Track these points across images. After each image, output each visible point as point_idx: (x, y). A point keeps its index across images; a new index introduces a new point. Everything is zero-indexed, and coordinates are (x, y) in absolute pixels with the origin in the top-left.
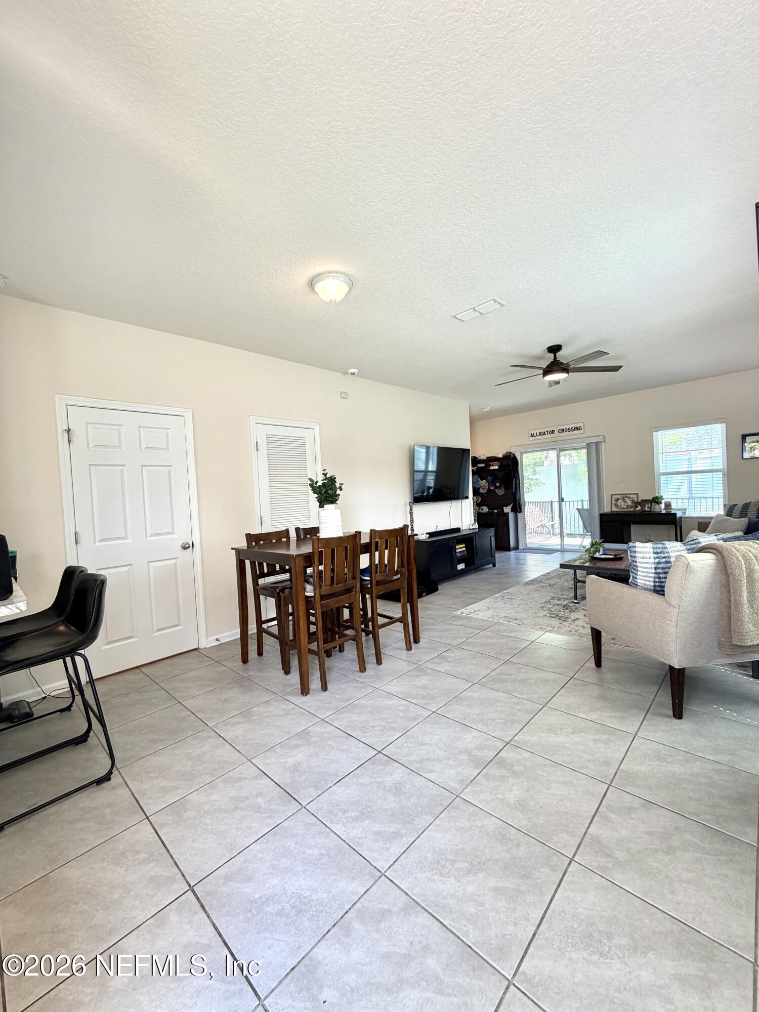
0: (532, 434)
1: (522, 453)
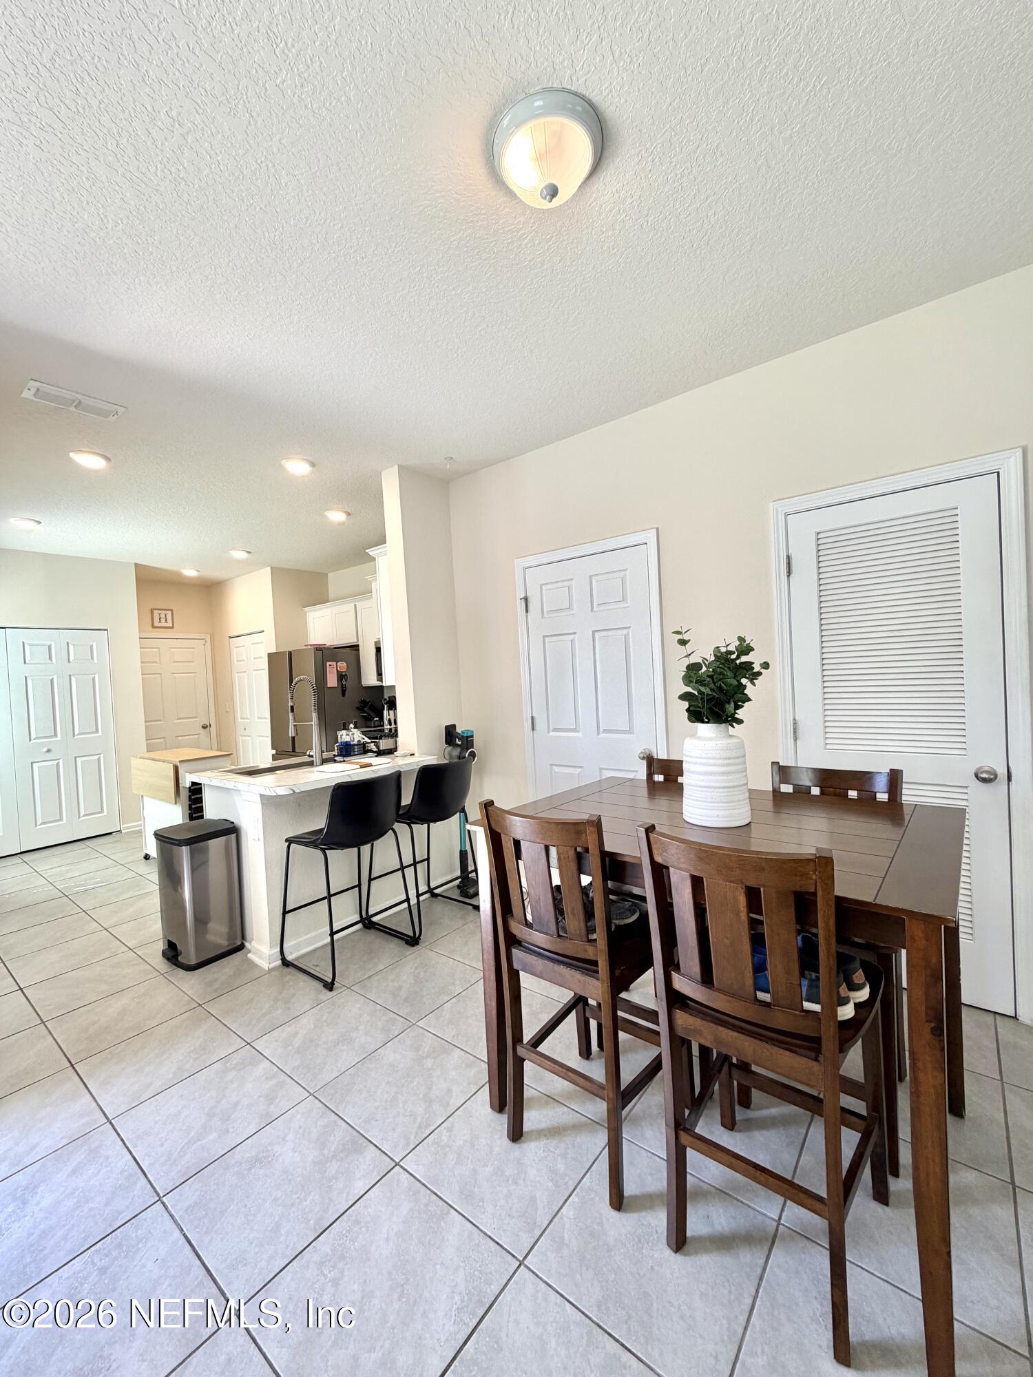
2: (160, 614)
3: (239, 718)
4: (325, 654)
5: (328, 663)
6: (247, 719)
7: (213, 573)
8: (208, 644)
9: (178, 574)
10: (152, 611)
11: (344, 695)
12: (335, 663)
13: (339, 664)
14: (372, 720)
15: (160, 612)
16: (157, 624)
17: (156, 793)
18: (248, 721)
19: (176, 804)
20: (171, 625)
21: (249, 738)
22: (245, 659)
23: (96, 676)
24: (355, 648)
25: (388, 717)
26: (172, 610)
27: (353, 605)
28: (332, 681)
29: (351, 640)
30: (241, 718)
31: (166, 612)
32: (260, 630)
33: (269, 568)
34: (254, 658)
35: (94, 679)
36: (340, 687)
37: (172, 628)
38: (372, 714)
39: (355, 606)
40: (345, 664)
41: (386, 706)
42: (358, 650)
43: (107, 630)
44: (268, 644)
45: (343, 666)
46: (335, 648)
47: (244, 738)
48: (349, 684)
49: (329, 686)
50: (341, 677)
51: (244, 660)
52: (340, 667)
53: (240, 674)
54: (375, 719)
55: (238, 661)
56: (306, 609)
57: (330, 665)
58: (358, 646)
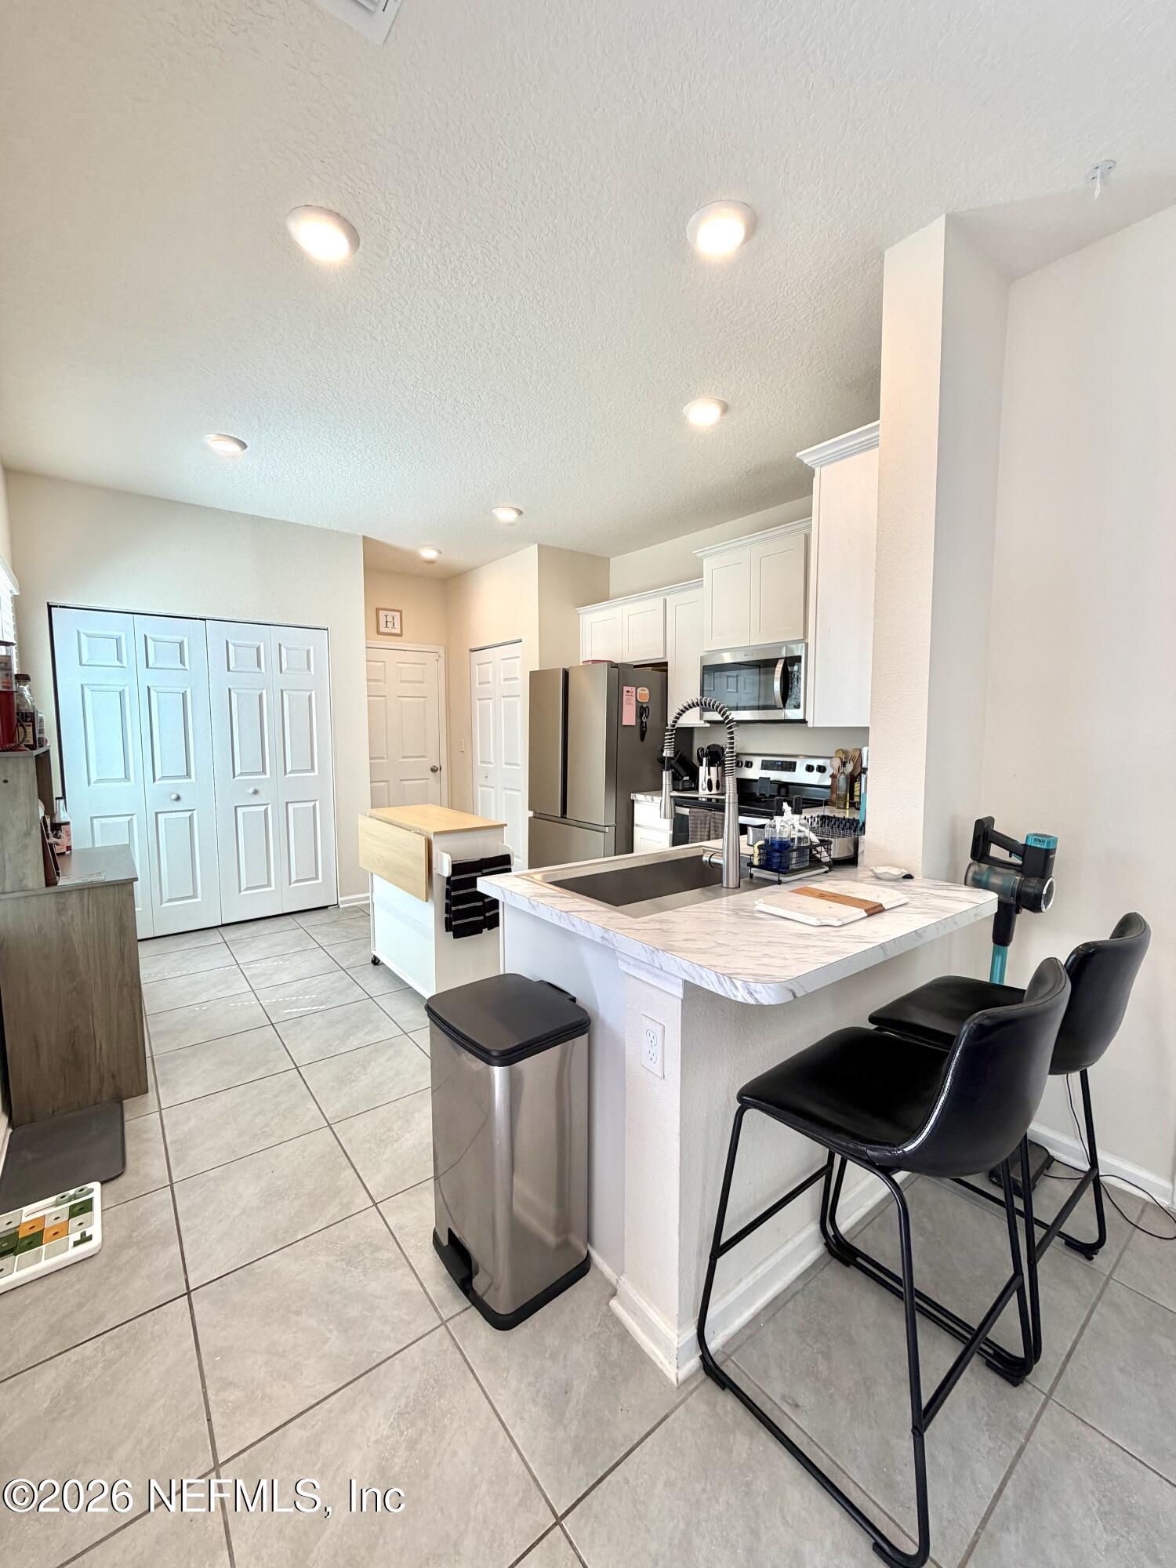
2: (386, 616)
3: (479, 761)
4: (620, 675)
5: (626, 688)
6: (491, 763)
7: (458, 558)
8: (442, 660)
9: (413, 557)
10: (377, 610)
11: (642, 738)
12: (634, 688)
13: (639, 690)
14: (680, 780)
15: (387, 613)
16: (383, 629)
17: (397, 875)
18: (492, 766)
19: (427, 901)
20: (399, 632)
21: (491, 790)
22: (491, 680)
23: (313, 693)
24: (662, 667)
25: (708, 777)
26: (400, 612)
27: (661, 600)
28: (629, 717)
29: (655, 656)
30: (481, 762)
31: (394, 613)
32: (517, 638)
33: (535, 547)
34: (505, 680)
35: (310, 697)
36: (638, 727)
37: (400, 635)
38: (682, 772)
39: (665, 601)
40: (647, 691)
41: (704, 759)
42: (666, 671)
43: (327, 629)
44: (527, 659)
45: (644, 693)
46: (635, 667)
47: (483, 789)
48: (651, 721)
49: (624, 724)
50: (642, 711)
51: (489, 682)
52: (641, 695)
53: (482, 702)
54: (685, 778)
55: (480, 683)
56: (581, 610)
57: (628, 692)
58: (666, 664)
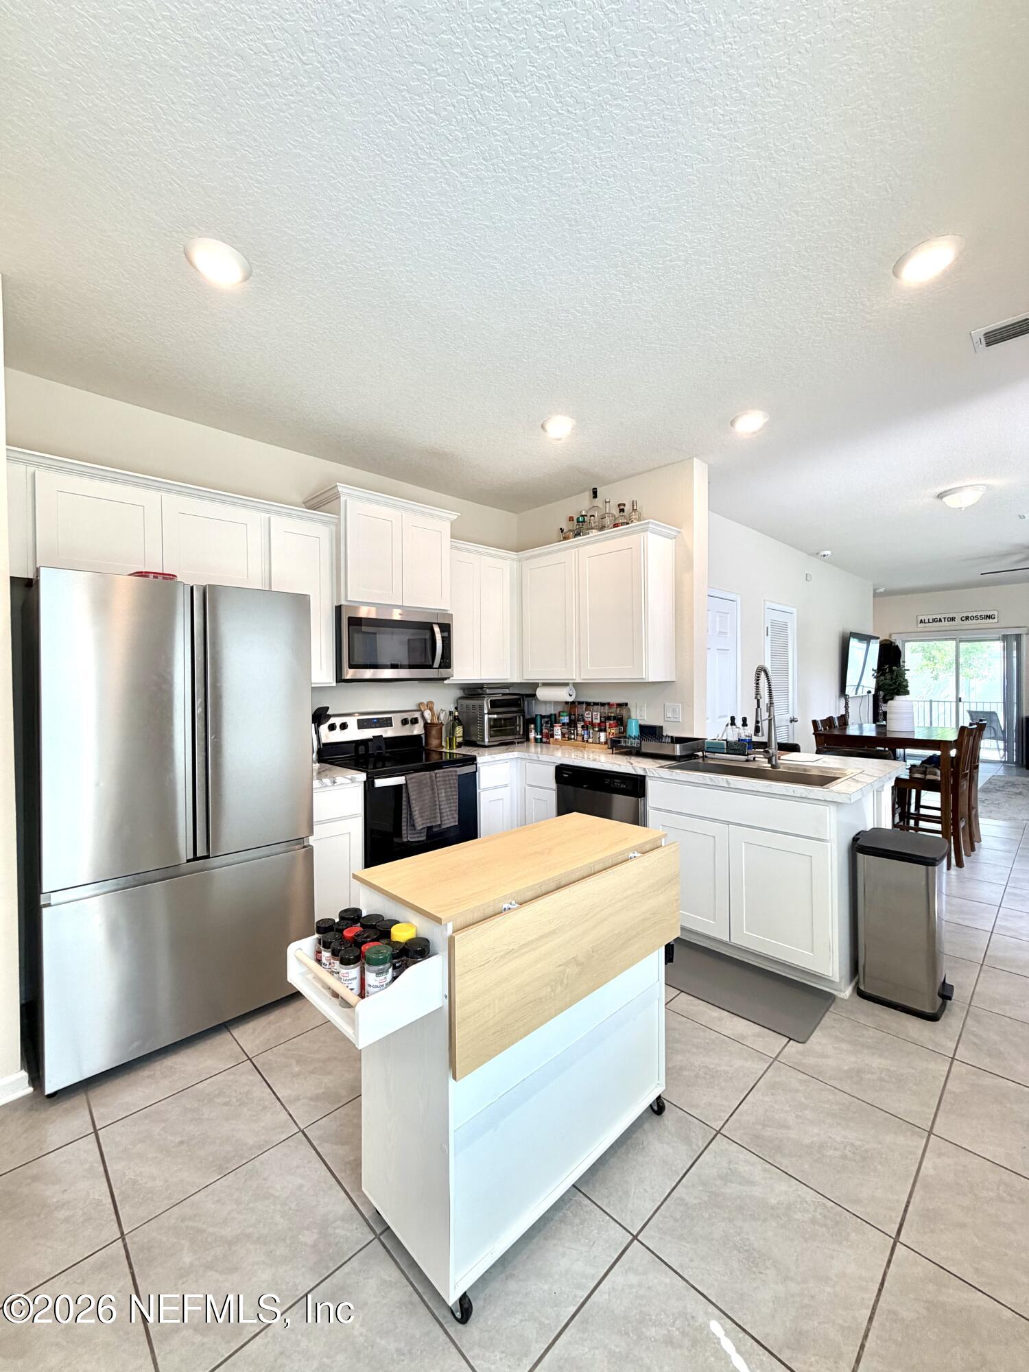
0: (921, 620)
1: (904, 642)
